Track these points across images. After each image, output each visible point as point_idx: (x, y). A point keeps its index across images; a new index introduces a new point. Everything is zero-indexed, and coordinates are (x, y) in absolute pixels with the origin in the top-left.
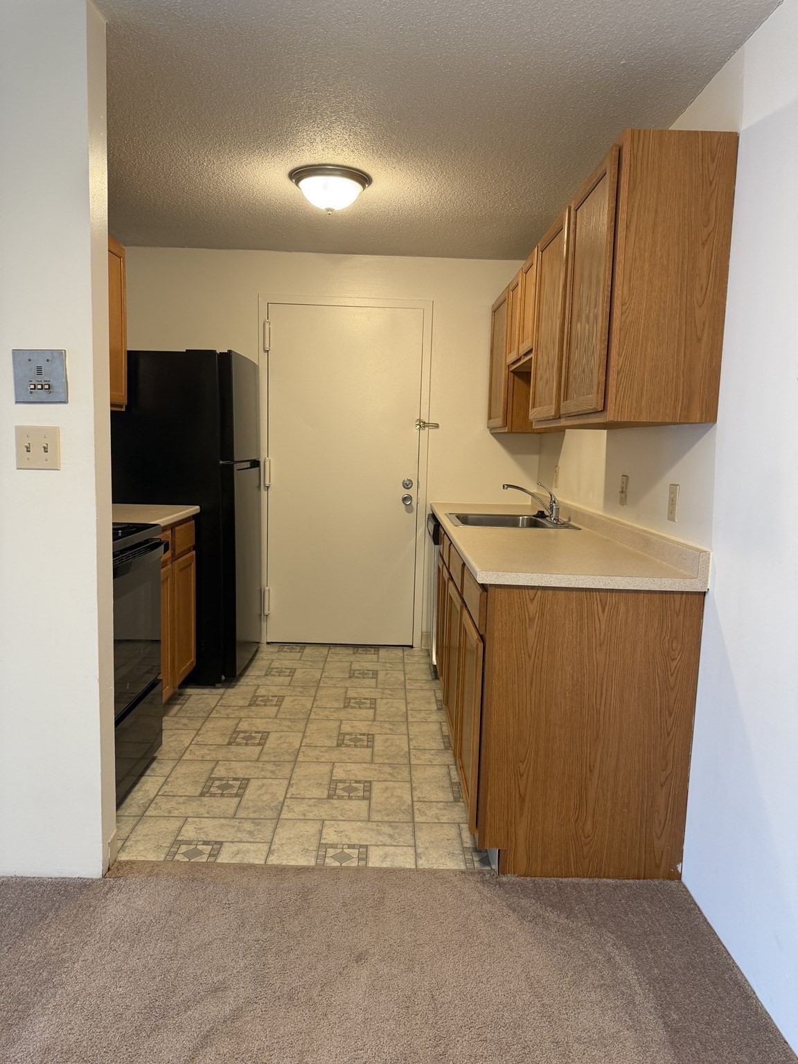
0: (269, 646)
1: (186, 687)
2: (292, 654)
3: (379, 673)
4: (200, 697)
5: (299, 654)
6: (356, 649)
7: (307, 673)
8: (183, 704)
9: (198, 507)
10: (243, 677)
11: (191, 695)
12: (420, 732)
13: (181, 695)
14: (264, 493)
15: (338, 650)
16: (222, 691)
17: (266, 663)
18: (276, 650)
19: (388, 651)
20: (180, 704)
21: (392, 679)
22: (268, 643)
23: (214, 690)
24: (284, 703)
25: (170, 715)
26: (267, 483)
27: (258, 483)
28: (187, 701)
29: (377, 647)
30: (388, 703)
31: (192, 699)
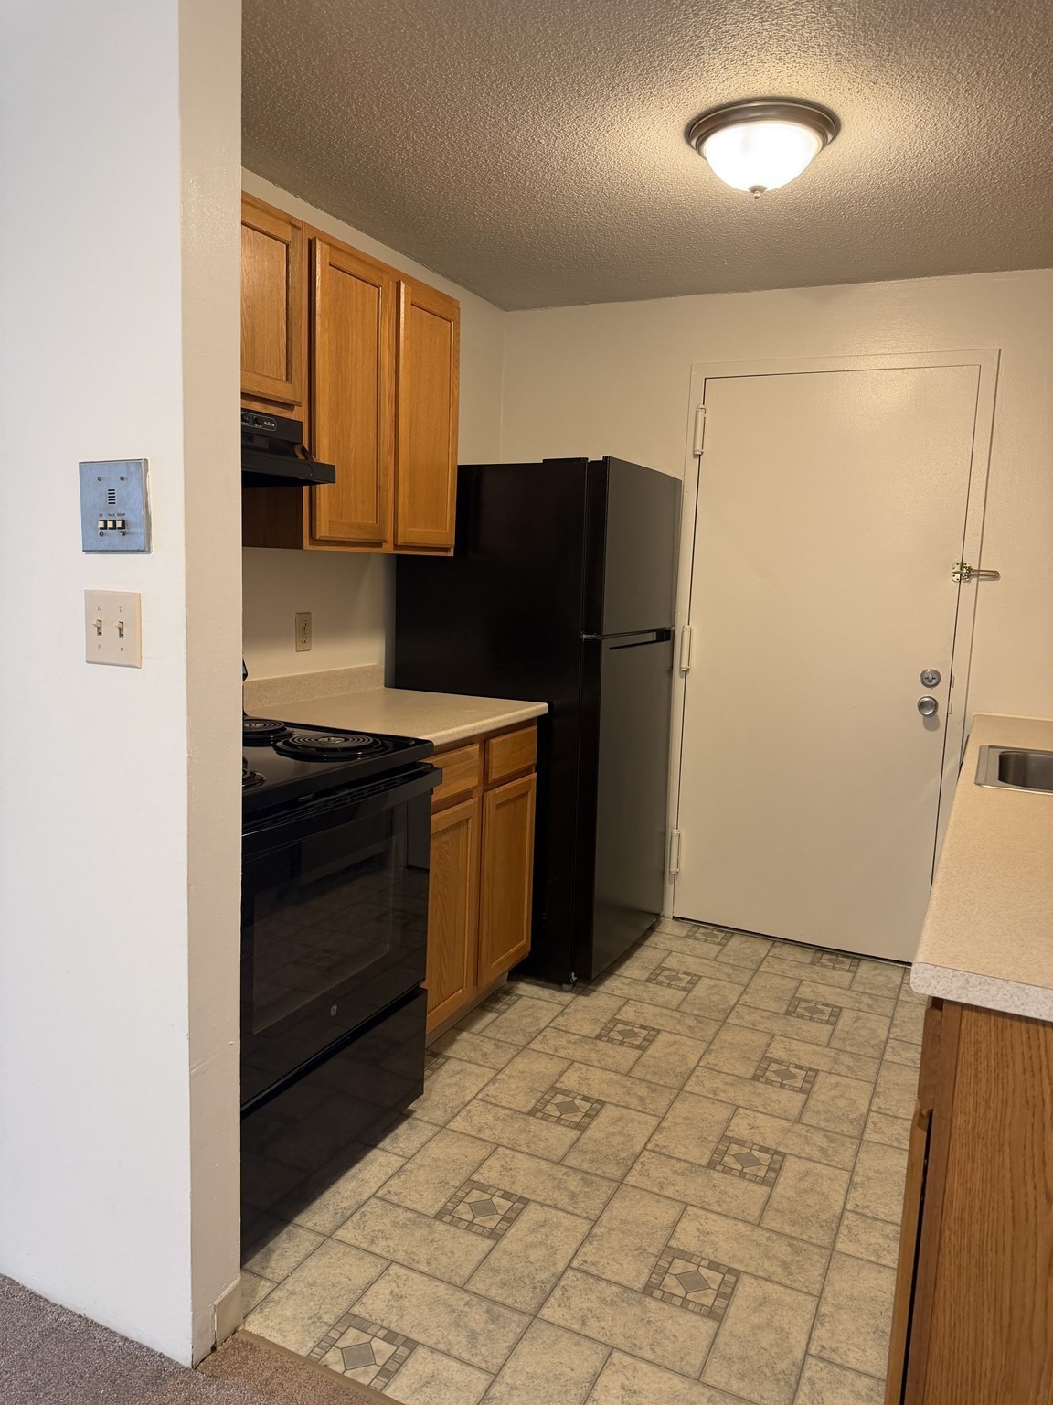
0: (675, 923)
1: (520, 980)
2: (706, 947)
3: (843, 1013)
4: (535, 1001)
5: (717, 948)
6: (819, 955)
7: (715, 990)
8: (501, 1013)
9: (546, 705)
10: (614, 977)
11: (520, 996)
12: (879, 1172)
13: (508, 993)
14: (678, 681)
15: (786, 951)
16: (568, 997)
17: (658, 955)
18: (684, 933)
19: (876, 968)
20: (497, 1011)
21: (863, 1032)
22: (674, 918)
23: (557, 994)
24: (653, 1047)
25: (473, 1030)
26: (685, 666)
27: (670, 665)
28: (510, 1006)
29: (857, 957)
30: (837, 1085)
31: (524, 1002)
